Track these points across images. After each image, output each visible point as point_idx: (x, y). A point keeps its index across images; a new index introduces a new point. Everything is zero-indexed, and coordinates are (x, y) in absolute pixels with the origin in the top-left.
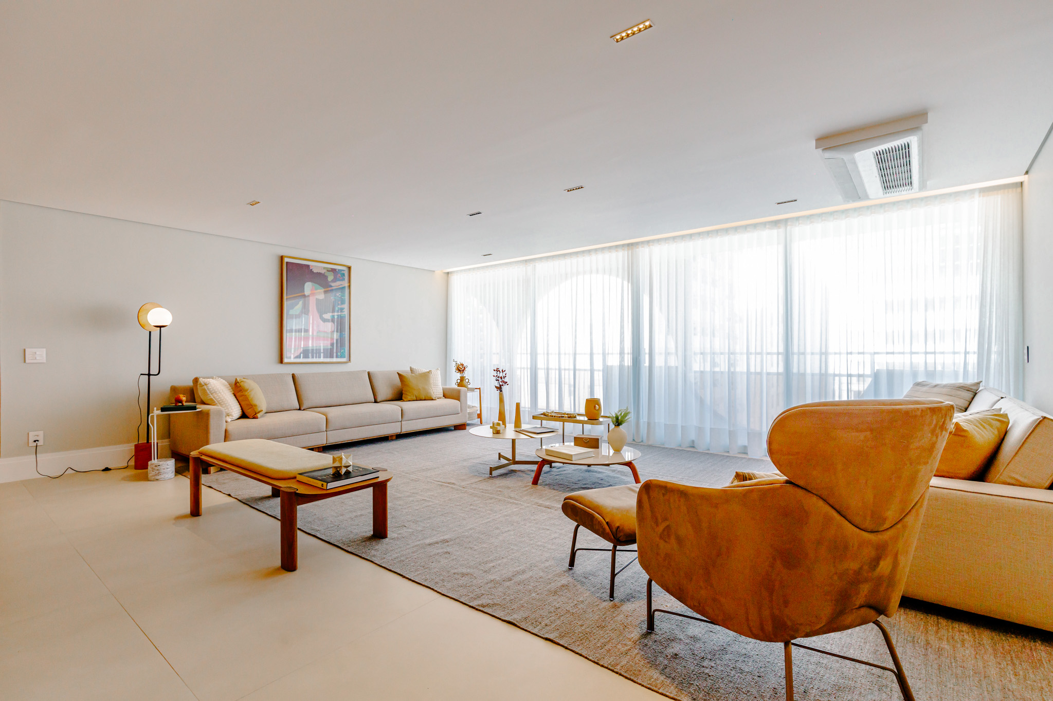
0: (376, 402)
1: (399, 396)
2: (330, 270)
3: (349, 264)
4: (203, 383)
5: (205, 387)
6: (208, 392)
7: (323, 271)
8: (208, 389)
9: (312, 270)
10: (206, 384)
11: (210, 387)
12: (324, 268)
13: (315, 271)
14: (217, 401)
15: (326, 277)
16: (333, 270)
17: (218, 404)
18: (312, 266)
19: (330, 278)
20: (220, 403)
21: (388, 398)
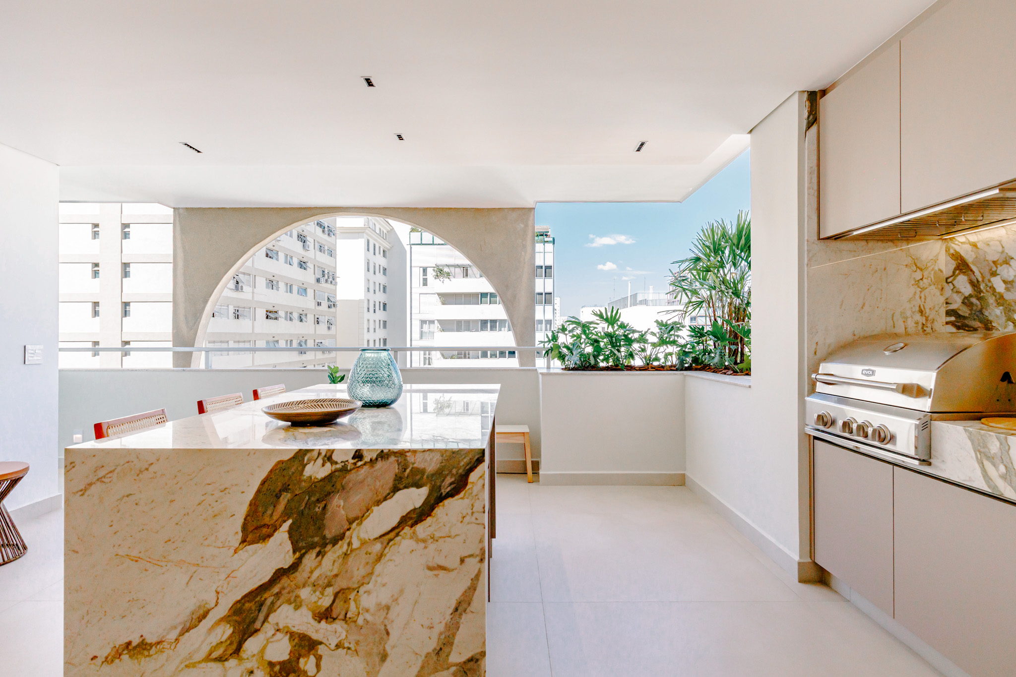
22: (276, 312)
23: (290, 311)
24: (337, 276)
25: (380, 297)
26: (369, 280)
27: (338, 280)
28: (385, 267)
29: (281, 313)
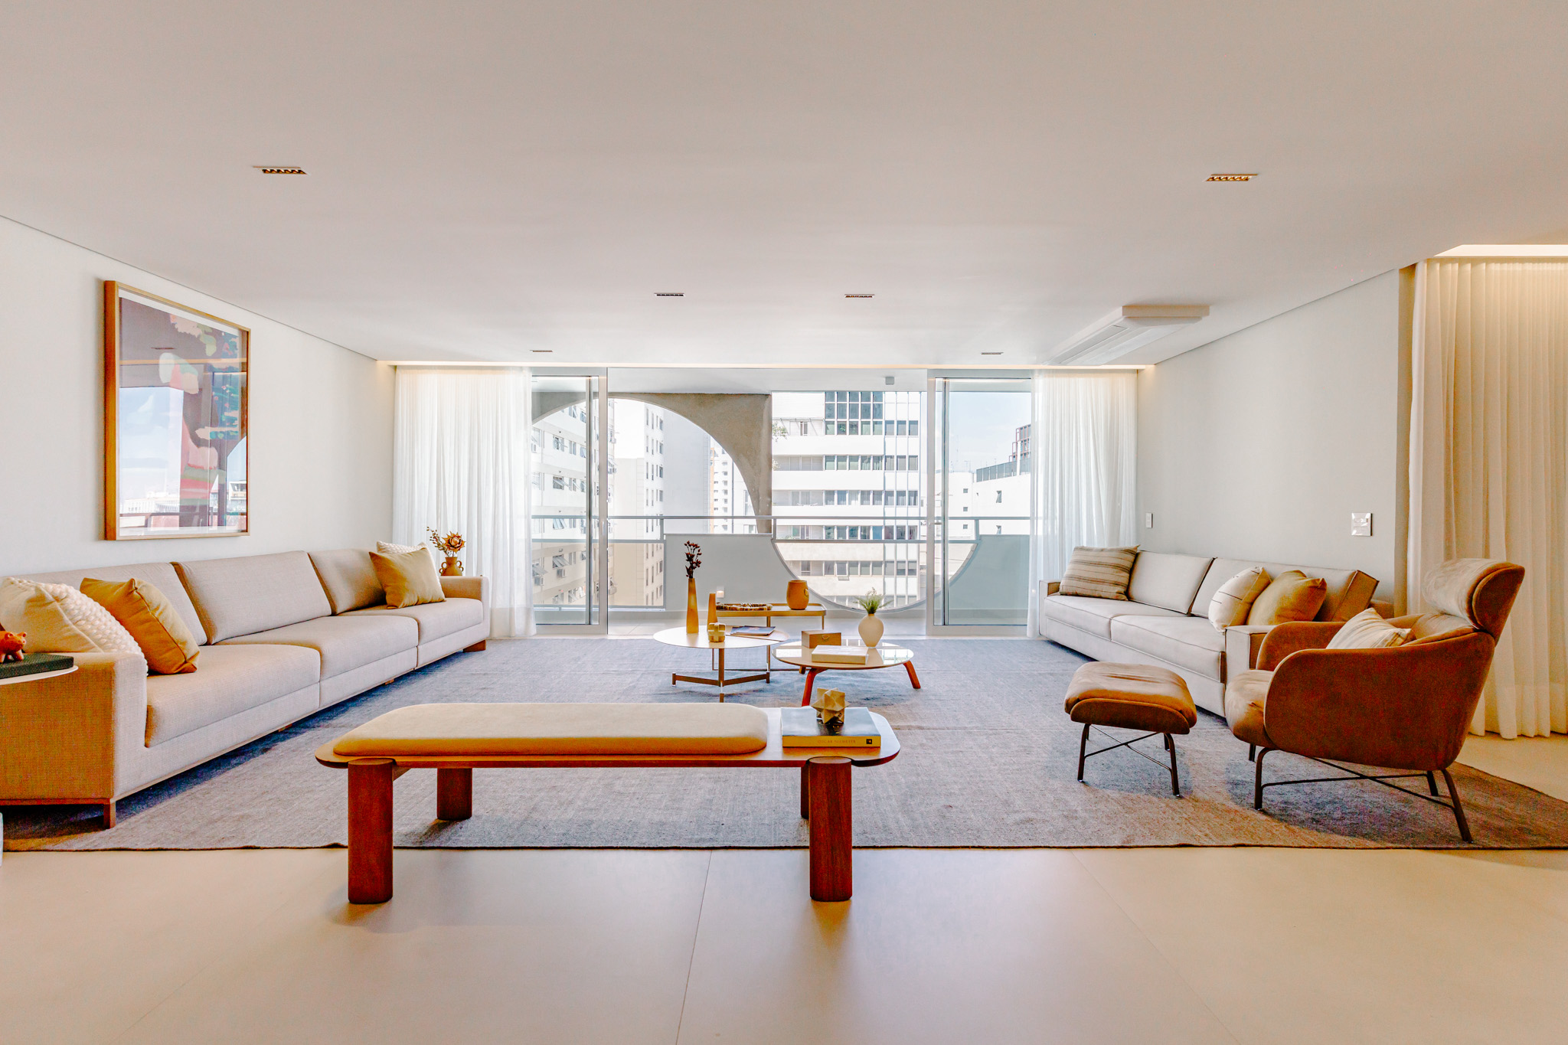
0: (334, 614)
1: (377, 599)
2: (211, 331)
3: (246, 325)
4: (50, 598)
5: (57, 605)
6: (66, 618)
7: (196, 332)
8: (65, 610)
9: (174, 324)
10: (57, 599)
11: (72, 606)
12: (199, 326)
13: (181, 328)
14: (95, 641)
15: (203, 347)
16: (216, 333)
17: (99, 649)
18: (175, 317)
19: (211, 349)
20: (100, 645)
21: (359, 604)
22: (561, 479)
23: (573, 477)
24: (616, 431)
25: (657, 460)
26: (647, 437)
27: (616, 436)
28: (662, 419)
29: (566, 481)
